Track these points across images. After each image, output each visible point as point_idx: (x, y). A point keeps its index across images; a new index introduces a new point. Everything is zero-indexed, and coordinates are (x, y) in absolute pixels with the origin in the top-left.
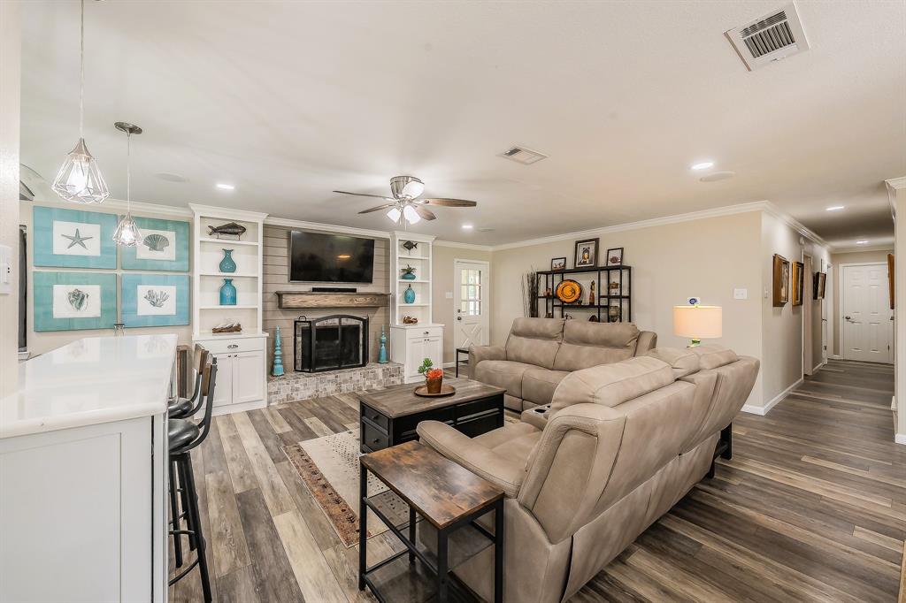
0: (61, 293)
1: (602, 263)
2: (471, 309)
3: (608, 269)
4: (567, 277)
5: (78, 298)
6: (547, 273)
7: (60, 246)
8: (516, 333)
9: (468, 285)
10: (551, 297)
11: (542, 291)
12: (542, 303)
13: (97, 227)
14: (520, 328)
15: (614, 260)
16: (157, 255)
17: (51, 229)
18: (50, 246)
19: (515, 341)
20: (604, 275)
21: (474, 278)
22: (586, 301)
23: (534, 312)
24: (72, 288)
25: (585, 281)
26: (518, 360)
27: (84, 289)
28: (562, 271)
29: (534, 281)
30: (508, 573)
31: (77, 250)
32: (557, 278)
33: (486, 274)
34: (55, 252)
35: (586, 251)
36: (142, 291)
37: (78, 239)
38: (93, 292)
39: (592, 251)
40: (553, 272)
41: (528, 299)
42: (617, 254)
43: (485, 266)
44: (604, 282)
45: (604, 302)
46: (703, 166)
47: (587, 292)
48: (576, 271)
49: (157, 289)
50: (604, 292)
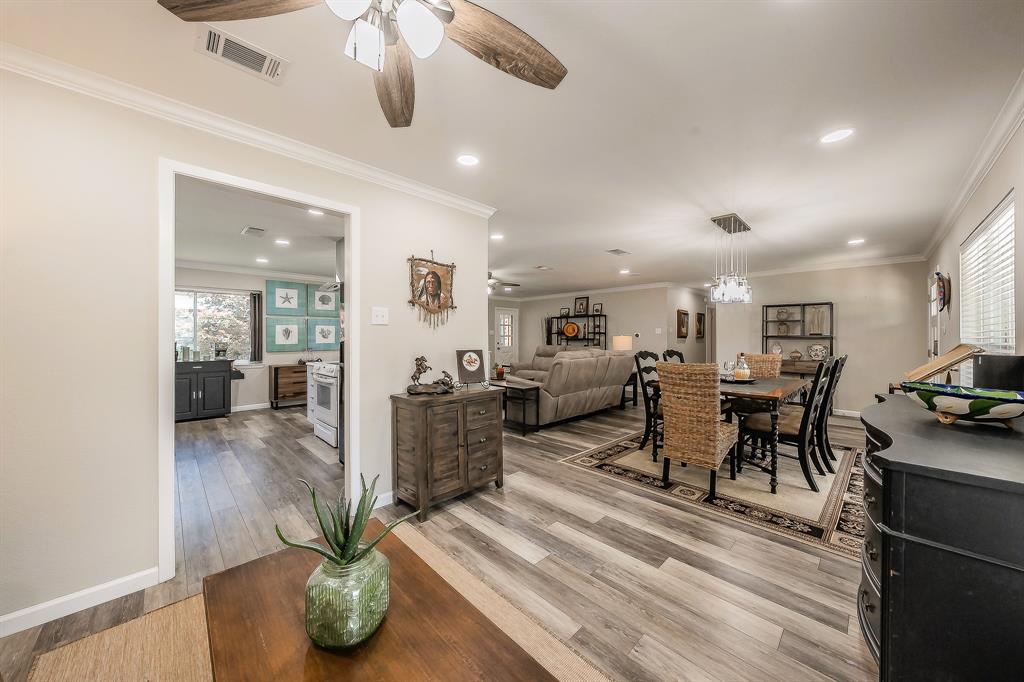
0: (279, 329)
1: (590, 313)
2: (507, 342)
3: (594, 316)
4: (570, 320)
5: (287, 333)
6: (558, 318)
7: (279, 303)
8: (539, 355)
9: (504, 325)
10: (560, 333)
11: (555, 329)
12: (554, 337)
13: (296, 291)
14: (541, 351)
15: (597, 311)
16: (326, 307)
17: (274, 293)
18: (274, 303)
19: (538, 359)
20: (591, 319)
21: (507, 321)
22: (581, 336)
23: (549, 342)
24: (284, 327)
25: (581, 323)
26: (540, 369)
27: (290, 327)
28: (567, 317)
29: (549, 322)
30: (540, 411)
31: (287, 305)
32: (564, 320)
33: (516, 318)
34: (277, 306)
35: (582, 304)
36: (318, 328)
37: (287, 299)
38: (294, 329)
39: (585, 304)
40: (562, 317)
41: (545, 335)
42: (598, 307)
43: (516, 312)
44: (591, 324)
45: (591, 336)
46: (625, 272)
47: (582, 330)
48: (575, 316)
49: (326, 328)
50: (591, 330)
